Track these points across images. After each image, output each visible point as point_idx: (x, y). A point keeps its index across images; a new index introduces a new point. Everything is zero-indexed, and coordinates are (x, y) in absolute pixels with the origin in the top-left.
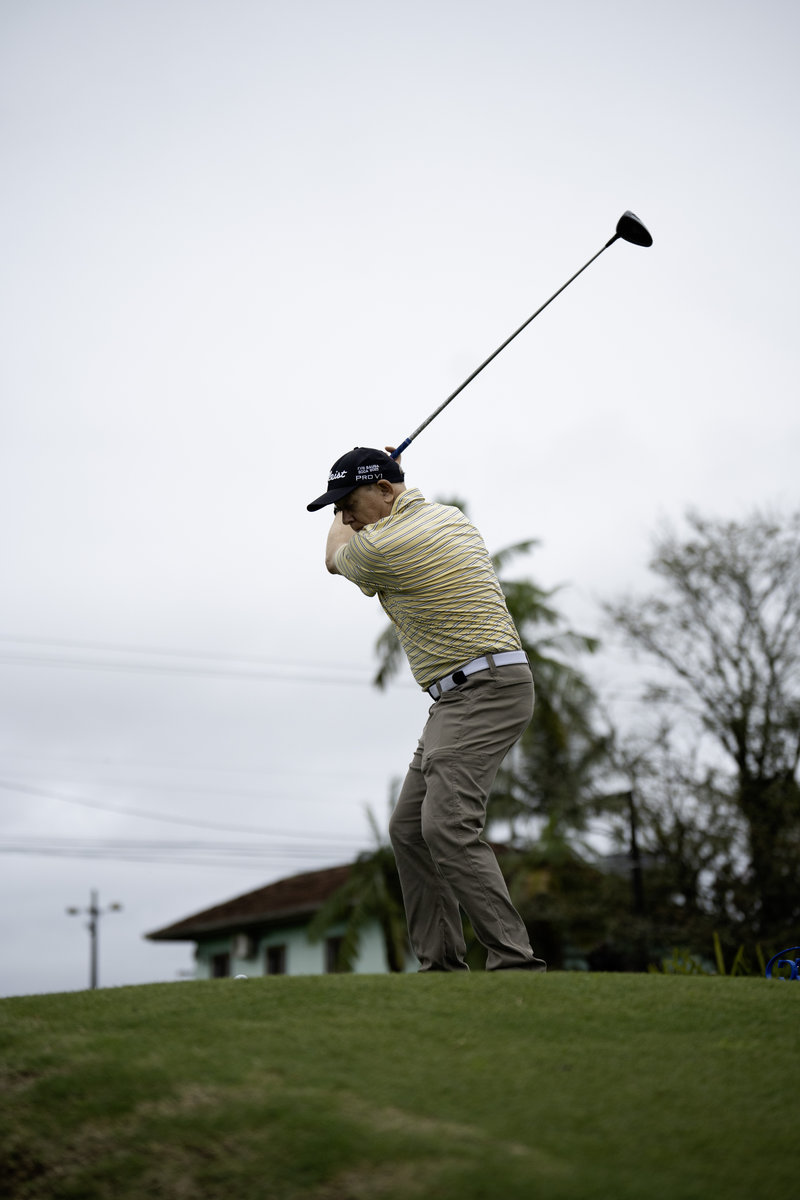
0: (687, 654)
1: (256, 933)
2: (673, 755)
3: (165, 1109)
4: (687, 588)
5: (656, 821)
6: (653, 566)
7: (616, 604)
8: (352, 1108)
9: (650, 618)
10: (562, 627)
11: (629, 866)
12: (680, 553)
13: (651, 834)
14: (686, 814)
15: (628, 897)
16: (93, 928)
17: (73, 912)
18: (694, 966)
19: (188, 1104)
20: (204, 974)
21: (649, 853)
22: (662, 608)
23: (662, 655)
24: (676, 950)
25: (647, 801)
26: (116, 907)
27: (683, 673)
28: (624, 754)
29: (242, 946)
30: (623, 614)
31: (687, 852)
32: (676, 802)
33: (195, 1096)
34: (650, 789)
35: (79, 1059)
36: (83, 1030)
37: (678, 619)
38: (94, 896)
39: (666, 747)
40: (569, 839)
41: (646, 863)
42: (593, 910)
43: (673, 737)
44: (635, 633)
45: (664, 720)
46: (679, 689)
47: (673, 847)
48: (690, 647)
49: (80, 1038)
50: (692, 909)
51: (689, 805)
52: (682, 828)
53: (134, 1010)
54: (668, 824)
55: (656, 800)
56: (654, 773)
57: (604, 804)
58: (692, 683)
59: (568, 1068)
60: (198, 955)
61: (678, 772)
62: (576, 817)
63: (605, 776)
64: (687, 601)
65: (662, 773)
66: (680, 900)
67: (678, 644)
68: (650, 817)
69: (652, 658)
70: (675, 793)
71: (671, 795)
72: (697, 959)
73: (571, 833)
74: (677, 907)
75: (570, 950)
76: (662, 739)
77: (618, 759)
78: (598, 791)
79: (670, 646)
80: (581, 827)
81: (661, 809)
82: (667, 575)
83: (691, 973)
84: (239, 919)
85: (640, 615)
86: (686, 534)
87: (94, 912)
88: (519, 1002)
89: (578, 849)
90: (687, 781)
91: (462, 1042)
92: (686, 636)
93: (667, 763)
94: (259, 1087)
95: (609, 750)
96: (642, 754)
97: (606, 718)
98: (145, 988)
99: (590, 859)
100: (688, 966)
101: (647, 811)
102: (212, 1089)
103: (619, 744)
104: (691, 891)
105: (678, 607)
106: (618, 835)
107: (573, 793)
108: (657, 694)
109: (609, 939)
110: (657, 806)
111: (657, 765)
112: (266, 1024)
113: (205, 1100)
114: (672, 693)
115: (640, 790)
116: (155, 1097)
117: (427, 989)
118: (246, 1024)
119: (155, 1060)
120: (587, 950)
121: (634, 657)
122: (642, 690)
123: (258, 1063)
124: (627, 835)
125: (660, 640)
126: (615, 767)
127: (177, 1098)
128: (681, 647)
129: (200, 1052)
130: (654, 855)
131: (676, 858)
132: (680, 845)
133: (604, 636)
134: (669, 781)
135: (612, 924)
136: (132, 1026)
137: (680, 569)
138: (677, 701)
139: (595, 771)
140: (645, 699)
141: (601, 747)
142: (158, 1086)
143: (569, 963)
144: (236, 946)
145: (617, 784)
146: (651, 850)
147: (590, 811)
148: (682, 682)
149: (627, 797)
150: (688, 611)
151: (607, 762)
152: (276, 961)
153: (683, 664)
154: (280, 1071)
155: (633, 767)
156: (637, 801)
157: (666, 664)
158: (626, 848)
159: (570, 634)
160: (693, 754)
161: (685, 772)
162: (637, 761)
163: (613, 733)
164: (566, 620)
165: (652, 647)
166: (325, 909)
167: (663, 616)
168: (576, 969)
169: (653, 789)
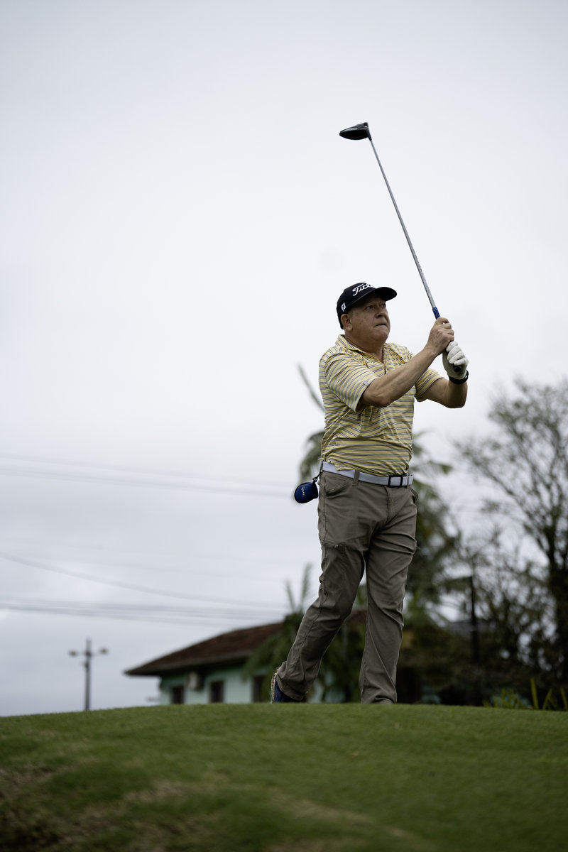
0: (513, 479)
1: (203, 672)
2: (502, 551)
3: (145, 798)
4: (514, 432)
5: (489, 598)
6: (491, 416)
7: (464, 442)
8: (279, 800)
9: (488, 453)
10: (425, 457)
11: (469, 629)
12: (510, 408)
13: (486, 607)
14: (512, 593)
15: (468, 651)
16: (87, 666)
17: (73, 654)
18: (516, 702)
19: (161, 794)
20: (166, 700)
21: (483, 620)
22: (496, 446)
23: (496, 479)
24: (503, 691)
25: (484, 584)
26: (104, 651)
27: (510, 493)
28: (468, 549)
29: (193, 681)
30: (468, 450)
31: (511, 620)
32: (504, 585)
33: (166, 789)
34: (486, 576)
35: (83, 760)
36: (85, 739)
37: (508, 454)
38: (89, 643)
39: (497, 545)
40: (429, 610)
41: (482, 628)
42: (443, 660)
43: (502, 538)
44: (477, 463)
45: (496, 526)
46: (507, 504)
47: (501, 617)
48: (515, 475)
49: (84, 745)
50: (514, 661)
51: (513, 587)
52: (508, 603)
53: (123, 726)
54: (498, 600)
55: (491, 584)
56: (488, 564)
57: (452, 585)
58: (516, 500)
59: (432, 774)
60: (162, 686)
61: (506, 563)
62: (433, 594)
63: (453, 565)
64: (514, 442)
65: (494, 564)
66: (505, 654)
67: (507, 472)
68: (485, 595)
69: (489, 481)
70: (503, 578)
71: (501, 579)
72: (517, 696)
73: (429, 605)
74: (503, 659)
75: (426, 688)
76: (494, 540)
77: (463, 553)
78: (448, 575)
79: (501, 473)
80: (437, 602)
81: (493, 589)
82: (500, 423)
83: (514, 707)
84: (191, 661)
85: (481, 451)
86: (514, 394)
87: (88, 654)
88: (397, 726)
89: (433, 617)
90: (512, 570)
91: (356, 754)
92: (513, 467)
93: (498, 557)
94: (212, 783)
95: (456, 546)
96: (481, 549)
97: (454, 523)
98: (129, 710)
99: (442, 624)
100: (512, 702)
101: (483, 590)
102: (178, 783)
103: (464, 543)
104: (514, 649)
105: (508, 446)
106: (463, 607)
107: (430, 577)
108: (492, 507)
109: (454, 682)
110: (490, 588)
111: (491, 558)
112: (217, 738)
113: (174, 791)
114: (502, 507)
115: (478, 575)
116: (137, 789)
117: (331, 716)
118: (202, 738)
119: (138, 762)
120: (440, 688)
121: (476, 480)
122: (481, 505)
123: (211, 766)
124: (469, 607)
125: (495, 469)
126: (461, 559)
127: (153, 790)
128: (510, 475)
129: (170, 757)
130: (487, 622)
131: (503, 624)
132: (506, 615)
133: (455, 464)
134: (499, 569)
135: (457, 670)
136: (120, 737)
137: (510, 419)
138: (506, 513)
139: (446, 561)
140: (483, 510)
141: (451, 544)
142: (140, 781)
143: (425, 698)
144: (188, 680)
145: (462, 571)
146: (486, 618)
147: (442, 590)
148: (510, 499)
149: (469, 581)
150: (515, 448)
151: (455, 555)
152: (217, 693)
153: (510, 486)
154: (226, 772)
155: (474, 559)
156: (476, 584)
157: (498, 486)
158: (467, 617)
159: (431, 462)
160: (517, 550)
161: (511, 563)
162: (475, 556)
163: (460, 534)
164: (427, 453)
165: (489, 474)
166: (254, 656)
167: (497, 452)
168: (431, 702)
169: (488, 575)
